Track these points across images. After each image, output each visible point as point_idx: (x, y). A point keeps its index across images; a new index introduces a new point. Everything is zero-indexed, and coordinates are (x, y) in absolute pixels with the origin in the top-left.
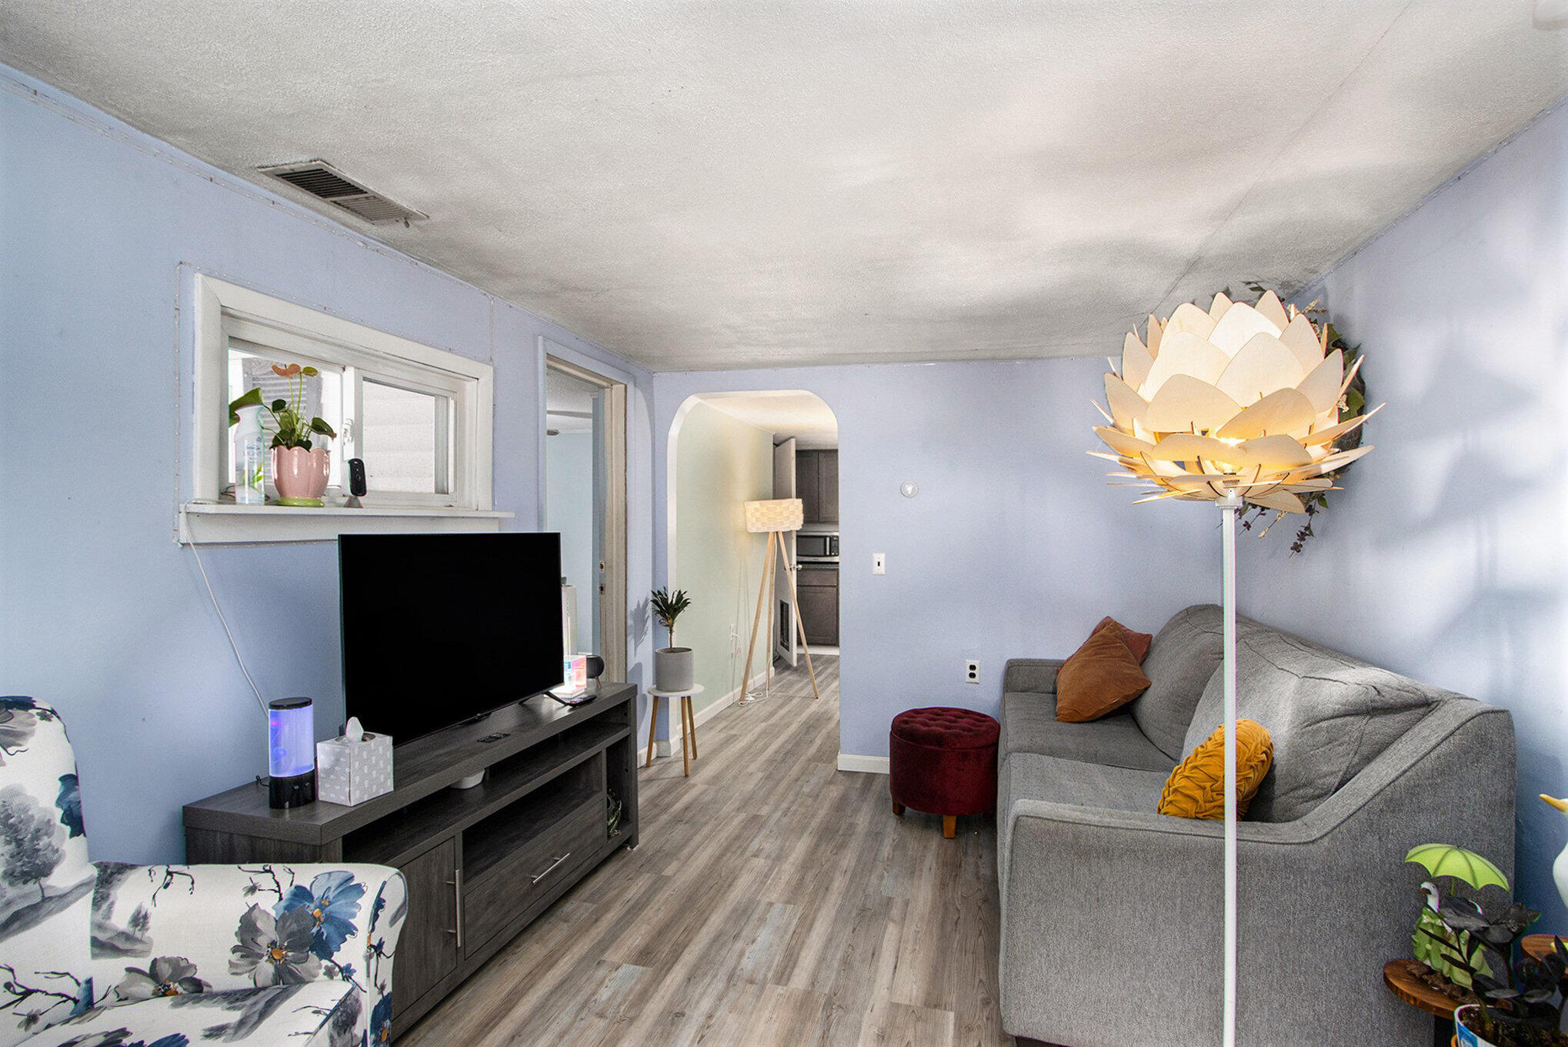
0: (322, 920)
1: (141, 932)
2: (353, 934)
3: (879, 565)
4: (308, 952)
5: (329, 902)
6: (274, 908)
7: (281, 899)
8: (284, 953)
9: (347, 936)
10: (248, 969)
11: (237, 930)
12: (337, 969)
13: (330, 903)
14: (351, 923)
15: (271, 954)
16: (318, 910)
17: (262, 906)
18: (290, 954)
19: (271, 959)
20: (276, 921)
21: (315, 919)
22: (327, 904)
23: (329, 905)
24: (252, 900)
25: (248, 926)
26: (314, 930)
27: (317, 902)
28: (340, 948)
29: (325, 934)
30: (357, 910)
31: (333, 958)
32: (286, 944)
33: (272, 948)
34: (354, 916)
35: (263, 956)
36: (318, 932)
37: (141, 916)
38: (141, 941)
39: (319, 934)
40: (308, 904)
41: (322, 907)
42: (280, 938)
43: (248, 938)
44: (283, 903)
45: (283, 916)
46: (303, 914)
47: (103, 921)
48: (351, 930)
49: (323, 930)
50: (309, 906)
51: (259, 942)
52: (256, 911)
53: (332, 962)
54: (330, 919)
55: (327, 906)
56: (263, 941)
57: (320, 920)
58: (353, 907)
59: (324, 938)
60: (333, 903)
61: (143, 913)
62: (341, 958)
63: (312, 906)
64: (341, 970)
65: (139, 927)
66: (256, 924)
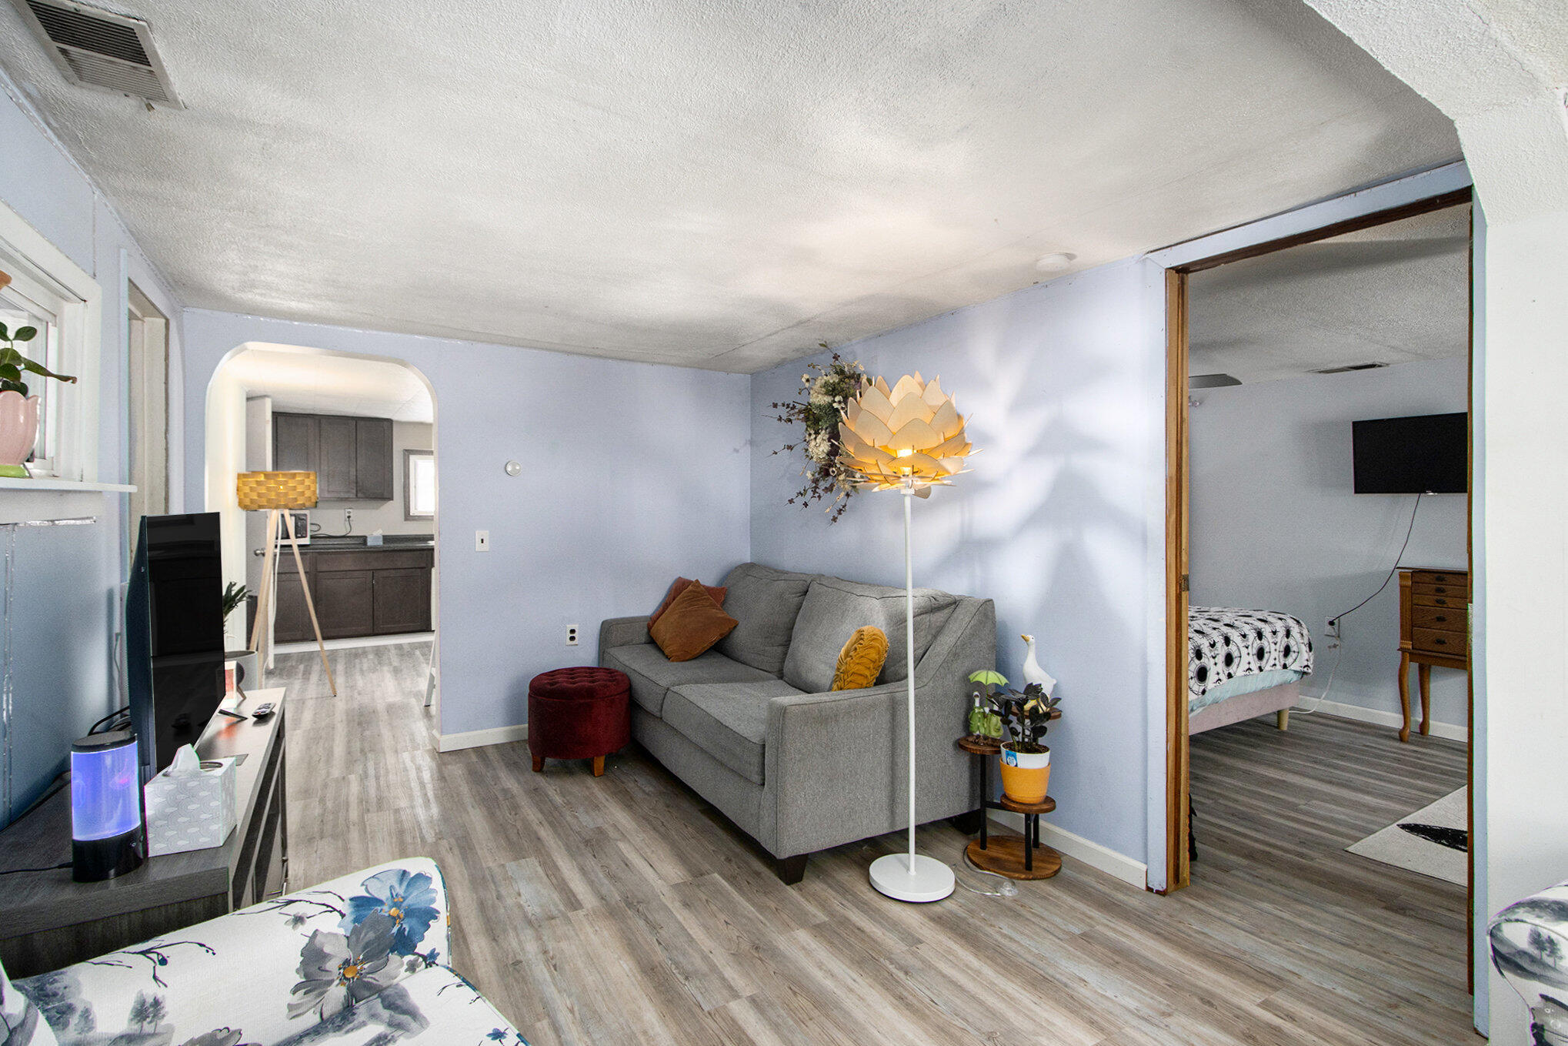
0: (402, 916)
1: (153, 1024)
2: (436, 918)
3: (482, 542)
4: (388, 954)
5: (402, 897)
6: (340, 926)
7: (343, 915)
8: (359, 968)
9: (430, 923)
10: (313, 1003)
11: (298, 965)
12: (421, 959)
13: (404, 898)
14: (433, 908)
15: (344, 975)
16: (394, 909)
17: (324, 929)
18: (366, 966)
19: (344, 978)
20: (347, 937)
21: (394, 919)
22: (402, 900)
23: (404, 901)
24: (308, 928)
25: (313, 956)
26: (395, 930)
27: (390, 902)
28: (424, 936)
29: (407, 929)
30: (434, 895)
31: (416, 951)
32: (361, 957)
33: (344, 969)
34: (433, 900)
35: (333, 981)
36: (399, 930)
37: (147, 1005)
38: (153, 1035)
39: (401, 931)
40: (379, 908)
41: (397, 905)
42: (353, 954)
43: (313, 969)
44: (349, 918)
45: (355, 931)
46: (378, 921)
47: (82, 1036)
48: (433, 914)
49: (404, 926)
50: (382, 910)
51: (327, 969)
52: (319, 938)
53: (417, 954)
54: (410, 913)
55: (402, 902)
56: (333, 965)
57: (399, 917)
58: (428, 893)
59: (406, 933)
60: (407, 897)
61: (150, 1000)
62: (423, 948)
63: (386, 908)
64: (425, 958)
65: (148, 1020)
66: (322, 950)
